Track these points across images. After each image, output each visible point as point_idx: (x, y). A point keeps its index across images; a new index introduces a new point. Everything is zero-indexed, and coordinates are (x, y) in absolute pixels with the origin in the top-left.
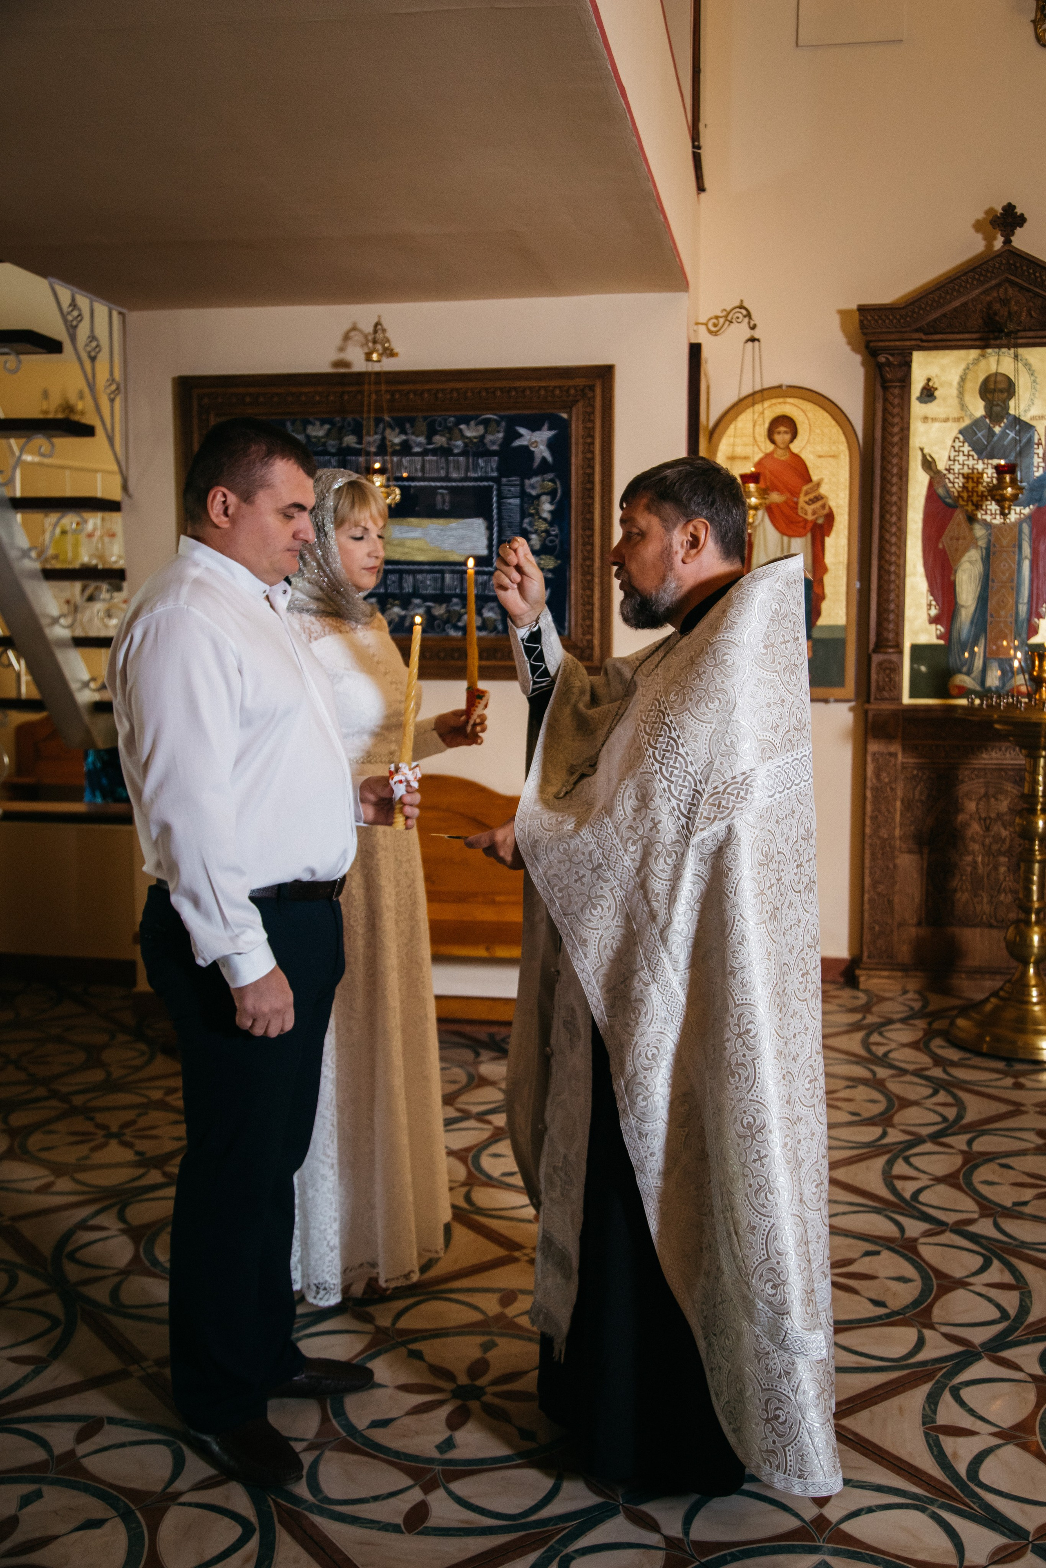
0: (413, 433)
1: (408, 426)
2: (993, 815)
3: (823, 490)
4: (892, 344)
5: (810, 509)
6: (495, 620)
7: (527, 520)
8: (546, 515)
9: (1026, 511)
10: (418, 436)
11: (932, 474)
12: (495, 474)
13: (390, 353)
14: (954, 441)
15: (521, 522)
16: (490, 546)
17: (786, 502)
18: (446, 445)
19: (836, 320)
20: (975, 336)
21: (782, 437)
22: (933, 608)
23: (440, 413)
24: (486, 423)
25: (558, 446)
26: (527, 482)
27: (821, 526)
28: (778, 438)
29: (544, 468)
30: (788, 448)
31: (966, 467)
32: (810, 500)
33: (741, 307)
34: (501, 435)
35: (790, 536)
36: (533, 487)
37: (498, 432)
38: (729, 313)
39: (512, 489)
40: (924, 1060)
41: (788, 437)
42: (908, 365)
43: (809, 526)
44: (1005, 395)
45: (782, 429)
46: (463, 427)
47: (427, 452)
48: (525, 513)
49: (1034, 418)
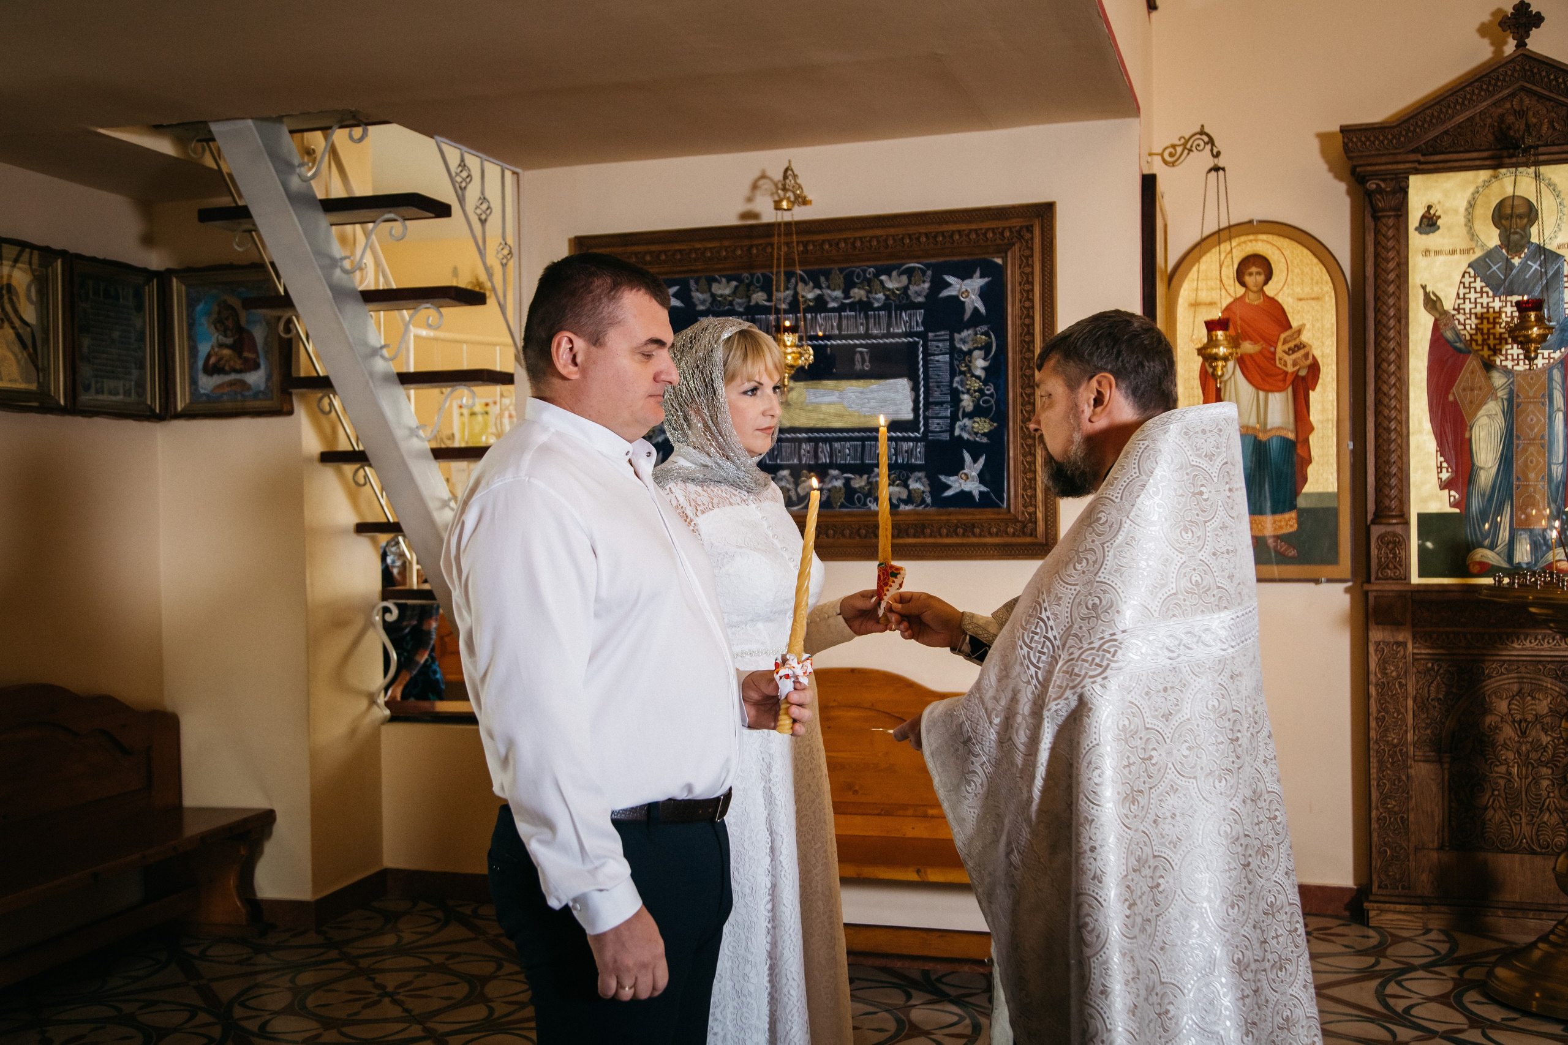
0: (828, 287)
1: (822, 279)
2: (1530, 718)
3: (1305, 337)
4: (1383, 167)
5: (1290, 359)
6: (923, 492)
7: (957, 379)
8: (979, 372)
9: (1557, 355)
10: (834, 290)
11: (1438, 316)
12: (921, 329)
13: (805, 202)
14: (1463, 276)
15: (951, 382)
16: (916, 409)
17: (1261, 352)
18: (865, 299)
19: (1315, 145)
20: (1485, 154)
21: (1253, 279)
22: (1444, 470)
23: (858, 264)
24: (910, 272)
26: (957, 336)
27: (1303, 378)
28: (1248, 280)
30: (1262, 290)
31: (1479, 306)
32: (1290, 349)
33: (1202, 132)
34: (927, 285)
35: (1267, 391)
36: (964, 342)
37: (924, 282)
38: (1187, 141)
39: (940, 344)
40: (1458, 1019)
41: (1261, 279)
42: (1404, 191)
43: (1290, 379)
44: (1525, 220)
45: (1254, 269)
46: (883, 278)
47: (844, 307)
48: (955, 371)
49: (1561, 246)
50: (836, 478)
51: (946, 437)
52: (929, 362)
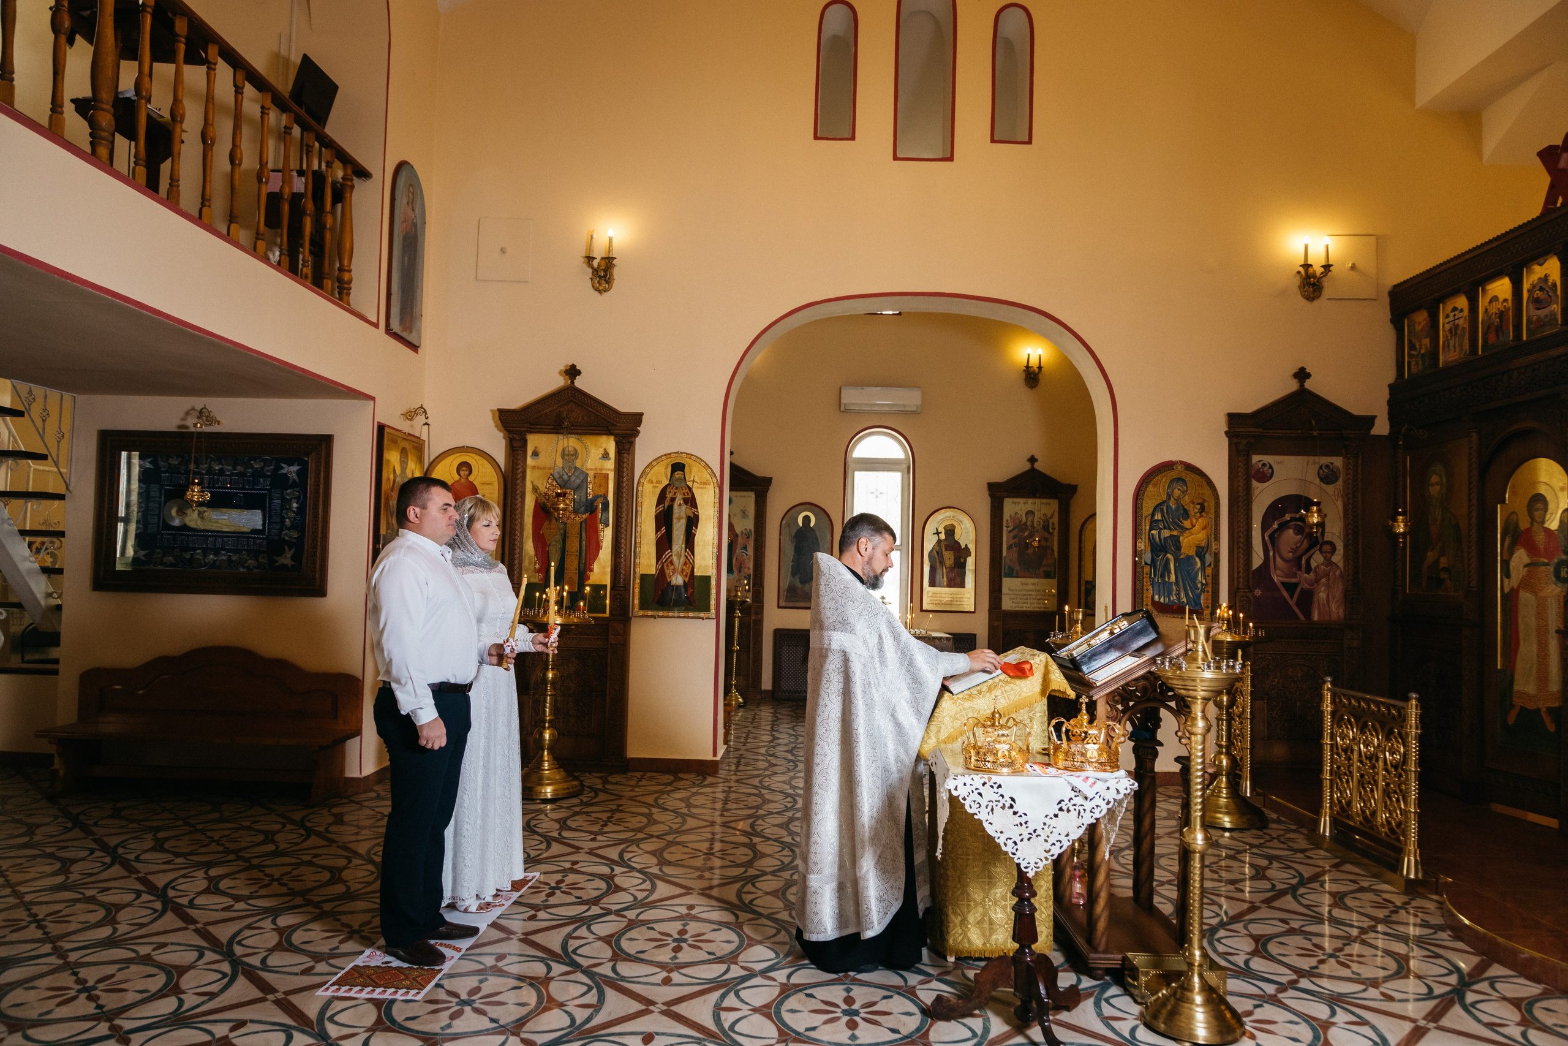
0: (226, 465)
1: (223, 460)
4: (517, 429)
6: (265, 563)
7: (284, 512)
8: (294, 509)
9: (585, 517)
11: (537, 495)
12: (269, 487)
13: (218, 423)
14: (548, 479)
15: (281, 513)
16: (264, 525)
18: (243, 471)
19: (490, 415)
21: (463, 473)
22: (537, 565)
23: (241, 455)
24: (265, 461)
25: (302, 474)
26: (285, 492)
28: (462, 473)
29: (294, 485)
30: (467, 478)
33: (422, 407)
34: (272, 467)
36: (288, 494)
38: (416, 410)
39: (277, 495)
41: (467, 473)
42: (525, 440)
44: (574, 457)
45: (464, 468)
46: (252, 462)
47: (236, 474)
48: (283, 508)
49: (587, 469)
50: (224, 555)
51: (276, 538)
52: (270, 503)
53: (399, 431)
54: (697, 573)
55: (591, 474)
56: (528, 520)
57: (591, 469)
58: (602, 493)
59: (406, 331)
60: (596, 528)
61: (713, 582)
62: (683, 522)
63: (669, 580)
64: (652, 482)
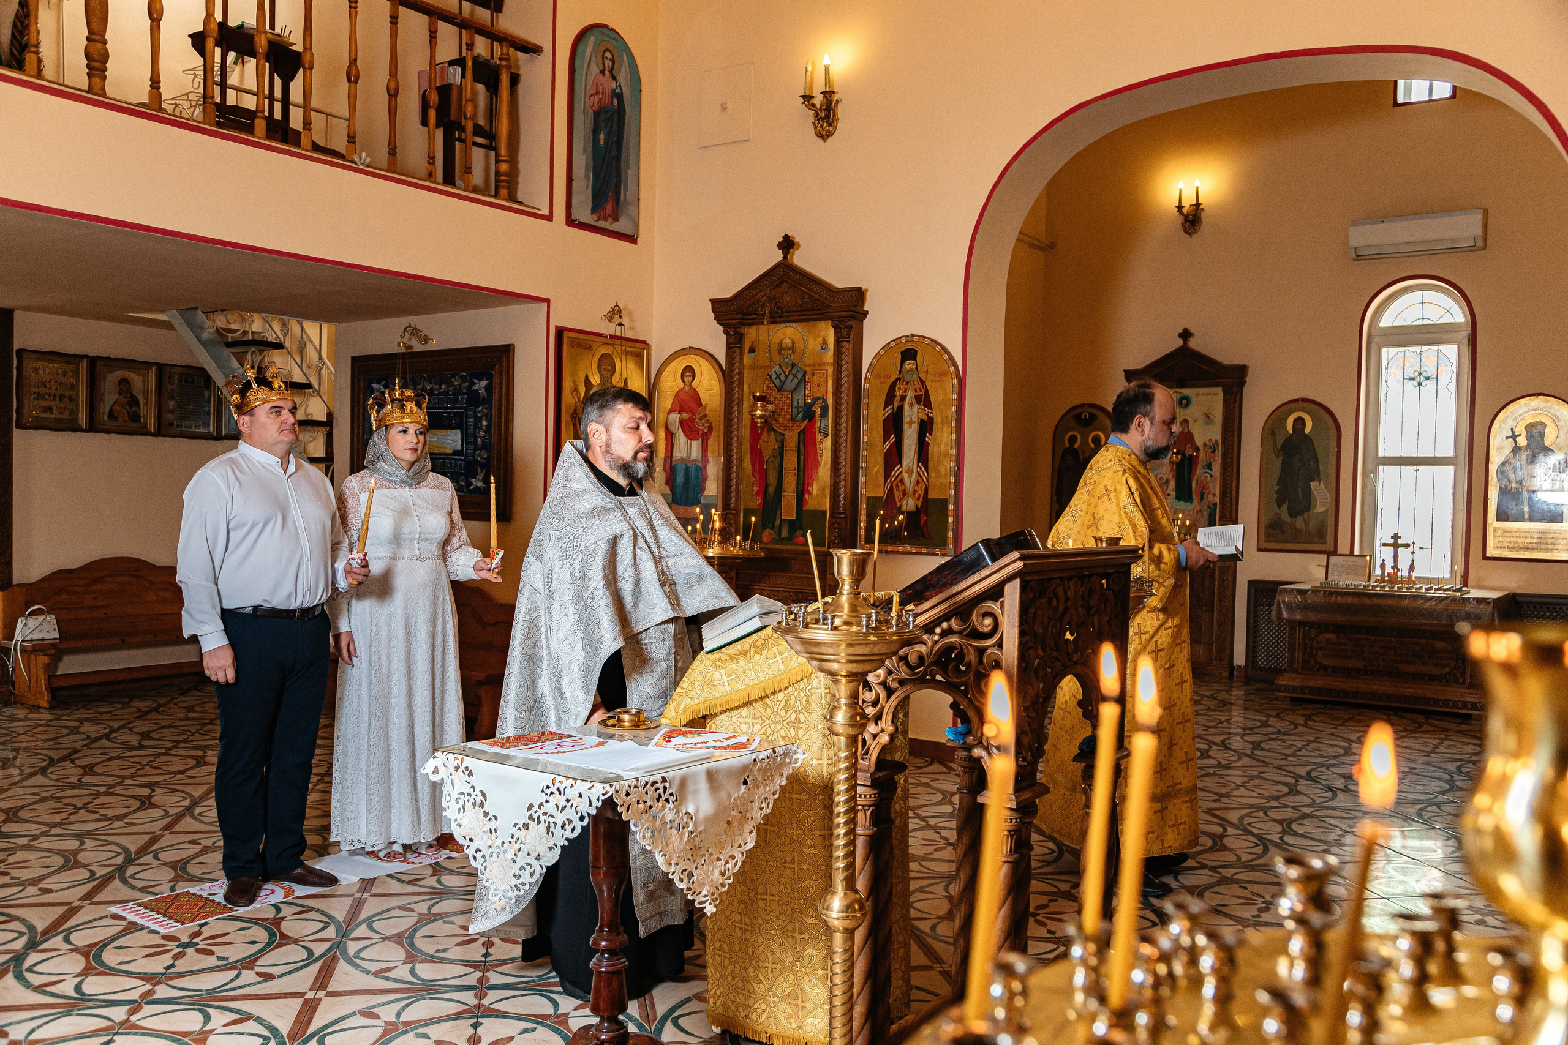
1: (433, 379)
3: (707, 411)
5: (701, 422)
6: (464, 486)
8: (484, 427)
9: (803, 426)
10: (436, 385)
12: (465, 405)
14: (766, 381)
15: (475, 432)
16: (462, 445)
17: (690, 418)
18: (446, 390)
19: (709, 308)
21: (688, 379)
22: (755, 485)
23: (445, 373)
24: (462, 377)
25: (488, 388)
26: (477, 409)
27: (706, 433)
28: (686, 379)
29: (483, 401)
30: (691, 385)
32: (701, 417)
33: (617, 306)
34: (467, 384)
35: (691, 440)
36: (479, 412)
39: (472, 413)
41: (691, 379)
42: (740, 334)
43: (701, 433)
44: (791, 351)
45: (688, 374)
46: (453, 379)
47: (440, 393)
48: (476, 427)
49: (805, 365)
51: (472, 459)
52: (467, 422)
53: (600, 335)
54: (932, 495)
55: (808, 369)
56: (746, 432)
57: (809, 365)
58: (820, 395)
59: (605, 219)
60: (815, 439)
61: (951, 507)
62: (915, 427)
63: (898, 504)
64: (879, 377)
